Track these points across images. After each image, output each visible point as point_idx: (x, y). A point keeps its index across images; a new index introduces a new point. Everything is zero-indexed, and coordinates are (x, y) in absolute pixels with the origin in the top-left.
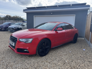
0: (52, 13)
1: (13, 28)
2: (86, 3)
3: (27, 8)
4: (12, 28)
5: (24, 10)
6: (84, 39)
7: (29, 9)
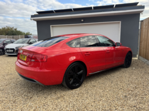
0: (82, 20)
1: (13, 49)
2: (138, 3)
3: (37, 12)
4: (11, 49)
5: (32, 16)
6: (137, 59)
7: (40, 13)
